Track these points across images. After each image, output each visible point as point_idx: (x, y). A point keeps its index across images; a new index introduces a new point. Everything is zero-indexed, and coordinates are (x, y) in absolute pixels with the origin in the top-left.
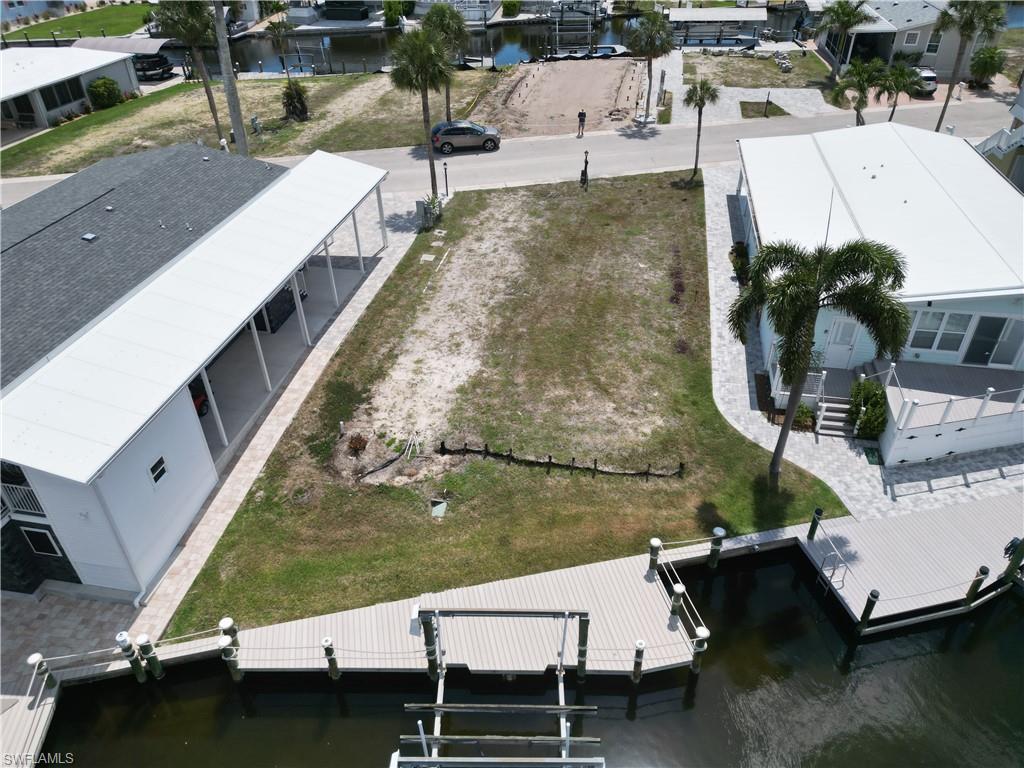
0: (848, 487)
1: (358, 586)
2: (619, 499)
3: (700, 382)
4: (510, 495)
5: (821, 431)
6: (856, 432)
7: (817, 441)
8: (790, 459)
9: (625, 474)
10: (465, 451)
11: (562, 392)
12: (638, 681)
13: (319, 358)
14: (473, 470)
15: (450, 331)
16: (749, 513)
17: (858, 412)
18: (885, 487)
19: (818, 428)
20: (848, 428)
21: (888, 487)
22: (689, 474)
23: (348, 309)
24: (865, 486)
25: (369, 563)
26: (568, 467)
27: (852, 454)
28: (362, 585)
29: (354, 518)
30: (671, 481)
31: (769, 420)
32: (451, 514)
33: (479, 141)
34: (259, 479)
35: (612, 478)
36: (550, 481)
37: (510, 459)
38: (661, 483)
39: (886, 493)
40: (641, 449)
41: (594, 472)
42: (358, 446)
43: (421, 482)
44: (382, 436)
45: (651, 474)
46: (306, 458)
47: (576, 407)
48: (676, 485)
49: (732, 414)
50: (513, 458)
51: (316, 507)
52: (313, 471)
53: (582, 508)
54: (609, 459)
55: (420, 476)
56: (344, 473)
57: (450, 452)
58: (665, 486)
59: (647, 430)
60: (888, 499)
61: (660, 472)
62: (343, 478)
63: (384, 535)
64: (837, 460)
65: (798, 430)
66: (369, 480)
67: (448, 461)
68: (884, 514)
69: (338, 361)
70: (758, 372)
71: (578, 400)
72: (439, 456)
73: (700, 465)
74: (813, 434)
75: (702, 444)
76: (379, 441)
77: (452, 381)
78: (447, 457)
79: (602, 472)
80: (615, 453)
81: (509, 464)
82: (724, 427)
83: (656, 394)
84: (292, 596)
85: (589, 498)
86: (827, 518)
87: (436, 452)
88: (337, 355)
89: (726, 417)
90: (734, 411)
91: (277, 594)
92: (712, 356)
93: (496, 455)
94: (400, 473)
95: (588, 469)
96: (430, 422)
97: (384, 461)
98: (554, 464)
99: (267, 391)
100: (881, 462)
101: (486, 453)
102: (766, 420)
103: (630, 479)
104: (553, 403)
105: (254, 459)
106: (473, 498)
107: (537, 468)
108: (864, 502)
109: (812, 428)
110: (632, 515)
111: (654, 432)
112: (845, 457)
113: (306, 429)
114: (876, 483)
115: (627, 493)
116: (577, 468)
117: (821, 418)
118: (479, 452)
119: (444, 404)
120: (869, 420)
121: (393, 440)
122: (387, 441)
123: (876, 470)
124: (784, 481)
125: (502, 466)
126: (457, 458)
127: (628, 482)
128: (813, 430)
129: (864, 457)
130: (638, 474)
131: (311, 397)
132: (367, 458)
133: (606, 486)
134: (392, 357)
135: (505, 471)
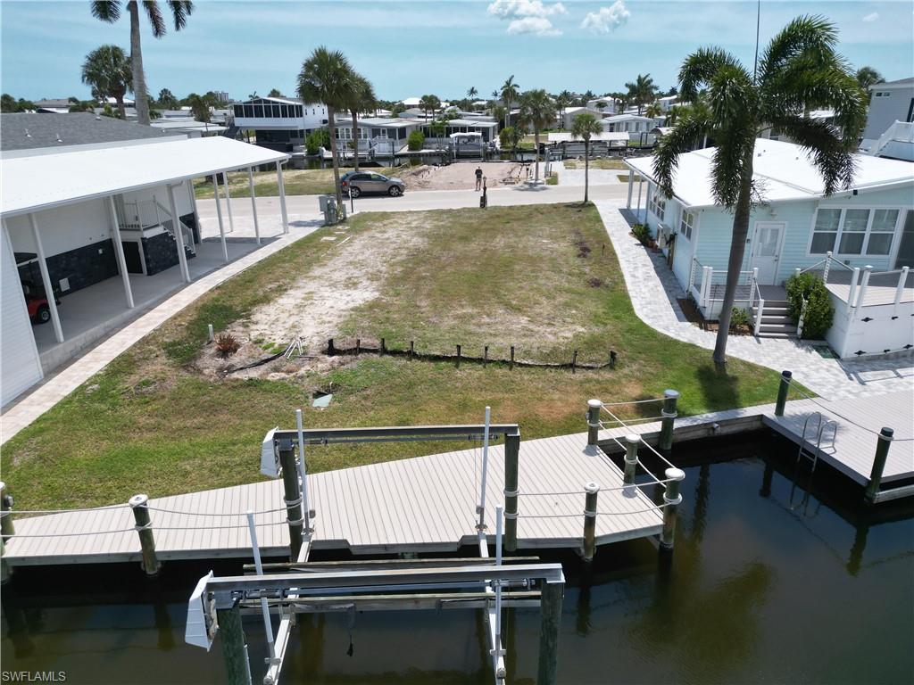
0: (806, 376)
1: (205, 472)
2: (543, 387)
3: (621, 303)
4: (411, 386)
5: (761, 334)
6: (800, 331)
7: (759, 342)
8: (733, 355)
9: (548, 366)
10: (358, 350)
11: (470, 311)
12: (590, 557)
13: (197, 289)
14: (368, 366)
15: (347, 276)
16: (699, 397)
17: (800, 305)
18: (848, 375)
19: (757, 331)
20: (791, 329)
21: (852, 375)
22: (622, 366)
23: (238, 262)
24: (824, 374)
25: (224, 447)
26: (480, 361)
27: (801, 351)
28: (210, 470)
29: (213, 408)
30: (602, 373)
31: (701, 328)
32: (337, 404)
33: (385, 188)
34: (97, 375)
35: (533, 370)
36: (458, 374)
37: (412, 355)
38: (590, 374)
39: (851, 379)
40: (563, 348)
41: (510, 364)
42: (228, 348)
43: (302, 377)
44: (259, 342)
45: (578, 367)
46: (163, 359)
47: (486, 320)
48: (607, 375)
49: (659, 326)
50: (415, 354)
51: (163, 397)
52: (167, 368)
53: (501, 395)
54: (527, 354)
55: (302, 371)
56: (206, 371)
57: (339, 352)
58: (596, 377)
59: (570, 335)
60: (855, 383)
61: (588, 365)
62: (204, 374)
63: (248, 423)
64: (787, 356)
65: (735, 334)
66: (235, 375)
67: (337, 361)
68: (856, 395)
69: (217, 292)
70: (679, 297)
71: (488, 316)
72: (326, 356)
73: (633, 360)
74: (753, 337)
75: (632, 345)
76: (255, 346)
77: (346, 304)
78: (336, 358)
79: (521, 365)
80: (535, 351)
81: (411, 360)
82: (653, 334)
83: (574, 312)
84: (110, 484)
85: (508, 387)
86: (792, 399)
87: (323, 353)
88: (218, 288)
89: (653, 327)
90: (661, 323)
91: (87, 481)
92: (628, 289)
93: (395, 353)
94: (276, 370)
95: (504, 362)
96: (319, 330)
97: (257, 361)
98: (464, 358)
99: (128, 307)
100: (836, 356)
101: (384, 351)
102: (698, 329)
103: (553, 370)
104: (460, 317)
105: (96, 360)
106: (365, 389)
107: (443, 363)
108: (830, 387)
109: (751, 331)
110: (560, 399)
111: (576, 336)
112: (794, 353)
113: (167, 337)
114: (837, 372)
115: (552, 382)
116: (491, 361)
117: (759, 321)
118: (375, 351)
119: (336, 318)
120: (813, 311)
121: (272, 345)
122: (263, 346)
123: (834, 363)
124: (732, 370)
125: (403, 361)
126: (347, 358)
127: (552, 374)
128: (752, 334)
129: (814, 352)
130: (562, 366)
131: (180, 315)
132: (236, 359)
133: (526, 377)
134: (281, 290)
135: (405, 366)
